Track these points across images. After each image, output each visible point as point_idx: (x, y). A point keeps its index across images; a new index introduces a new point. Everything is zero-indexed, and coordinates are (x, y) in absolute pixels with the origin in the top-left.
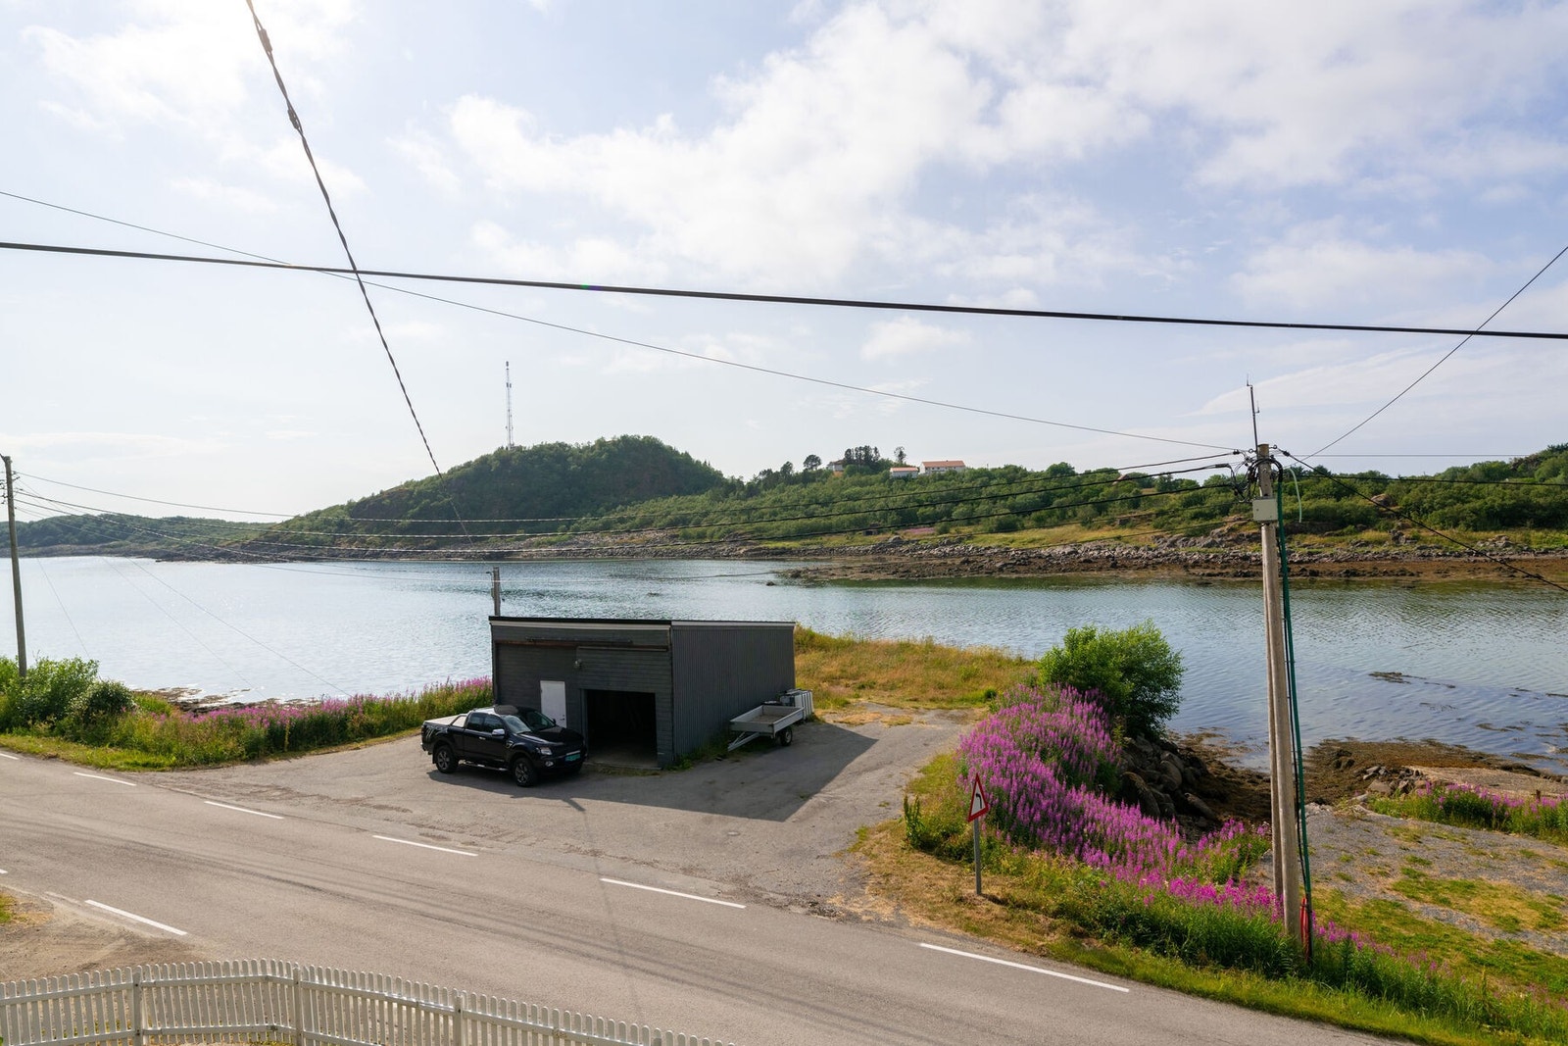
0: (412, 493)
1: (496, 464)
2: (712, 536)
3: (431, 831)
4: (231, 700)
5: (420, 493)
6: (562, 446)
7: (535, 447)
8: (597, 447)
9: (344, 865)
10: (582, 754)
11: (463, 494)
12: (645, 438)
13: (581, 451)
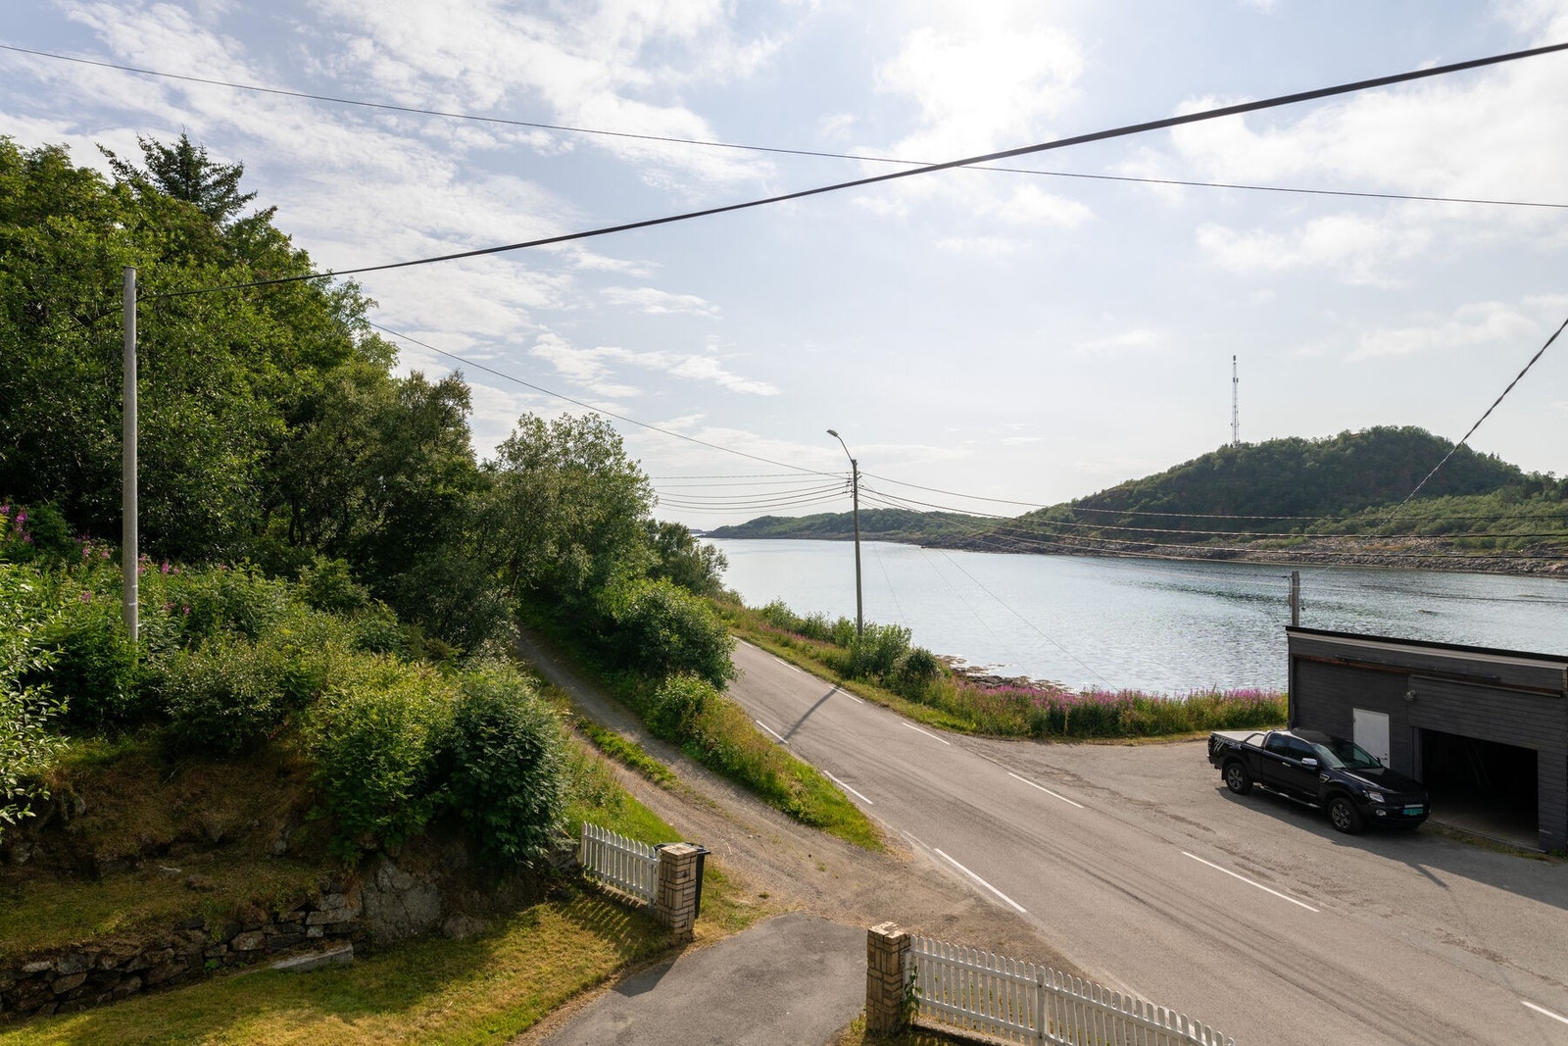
0: (1131, 492)
1: (1219, 462)
2: (1504, 546)
3: (1245, 862)
4: (991, 673)
5: (1139, 492)
6: (1297, 441)
7: (1263, 444)
8: (1341, 441)
9: (1161, 878)
10: (1426, 809)
11: (1184, 494)
12: (1404, 428)
13: (1319, 446)
